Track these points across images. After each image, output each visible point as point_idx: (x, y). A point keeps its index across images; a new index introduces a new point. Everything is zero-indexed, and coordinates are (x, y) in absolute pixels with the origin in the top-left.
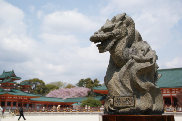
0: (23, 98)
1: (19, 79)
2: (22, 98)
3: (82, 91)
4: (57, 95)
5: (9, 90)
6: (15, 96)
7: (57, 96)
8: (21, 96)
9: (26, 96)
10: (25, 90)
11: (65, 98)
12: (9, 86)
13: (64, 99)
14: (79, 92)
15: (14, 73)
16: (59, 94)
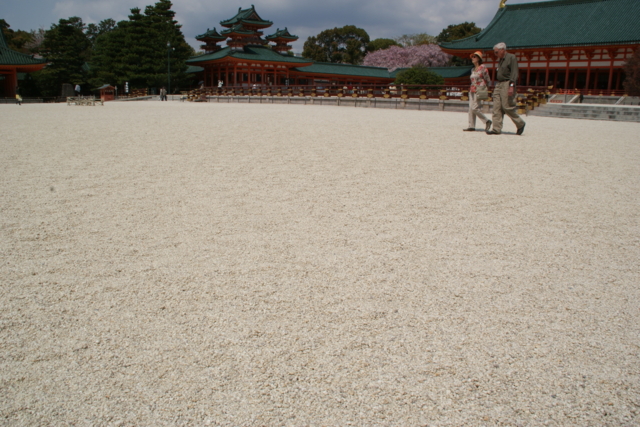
0: (275, 66)
1: (268, 24)
2: (272, 66)
3: (433, 54)
4: (379, 61)
5: (240, 48)
6: (256, 62)
7: (379, 64)
8: (269, 62)
9: (282, 63)
10: (281, 49)
11: (394, 68)
12: (239, 40)
13: (390, 71)
14: (426, 54)
15: (254, 12)
16: (385, 59)
